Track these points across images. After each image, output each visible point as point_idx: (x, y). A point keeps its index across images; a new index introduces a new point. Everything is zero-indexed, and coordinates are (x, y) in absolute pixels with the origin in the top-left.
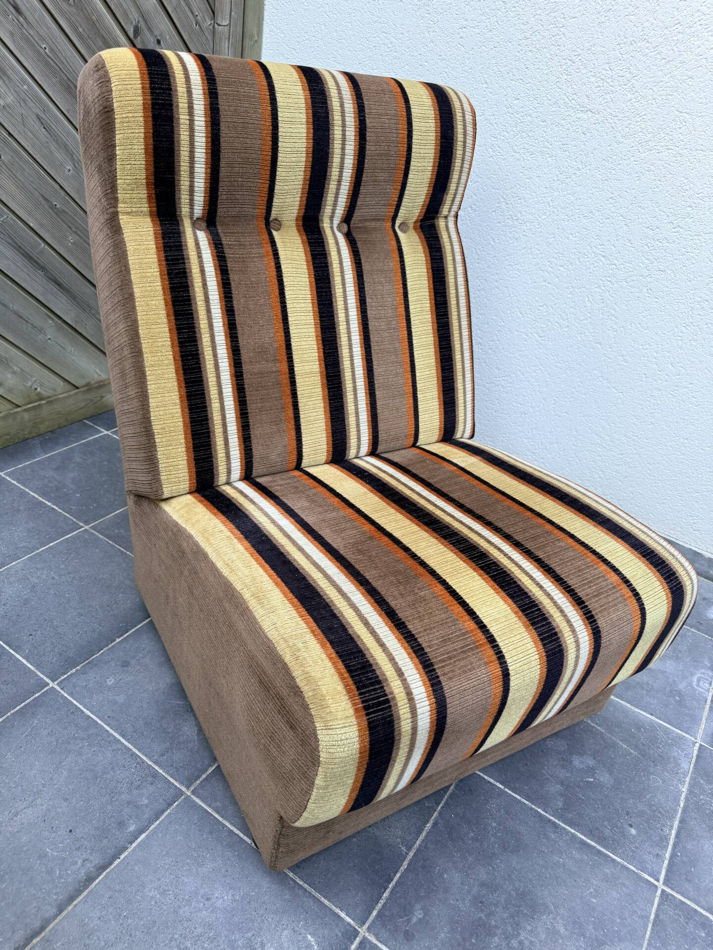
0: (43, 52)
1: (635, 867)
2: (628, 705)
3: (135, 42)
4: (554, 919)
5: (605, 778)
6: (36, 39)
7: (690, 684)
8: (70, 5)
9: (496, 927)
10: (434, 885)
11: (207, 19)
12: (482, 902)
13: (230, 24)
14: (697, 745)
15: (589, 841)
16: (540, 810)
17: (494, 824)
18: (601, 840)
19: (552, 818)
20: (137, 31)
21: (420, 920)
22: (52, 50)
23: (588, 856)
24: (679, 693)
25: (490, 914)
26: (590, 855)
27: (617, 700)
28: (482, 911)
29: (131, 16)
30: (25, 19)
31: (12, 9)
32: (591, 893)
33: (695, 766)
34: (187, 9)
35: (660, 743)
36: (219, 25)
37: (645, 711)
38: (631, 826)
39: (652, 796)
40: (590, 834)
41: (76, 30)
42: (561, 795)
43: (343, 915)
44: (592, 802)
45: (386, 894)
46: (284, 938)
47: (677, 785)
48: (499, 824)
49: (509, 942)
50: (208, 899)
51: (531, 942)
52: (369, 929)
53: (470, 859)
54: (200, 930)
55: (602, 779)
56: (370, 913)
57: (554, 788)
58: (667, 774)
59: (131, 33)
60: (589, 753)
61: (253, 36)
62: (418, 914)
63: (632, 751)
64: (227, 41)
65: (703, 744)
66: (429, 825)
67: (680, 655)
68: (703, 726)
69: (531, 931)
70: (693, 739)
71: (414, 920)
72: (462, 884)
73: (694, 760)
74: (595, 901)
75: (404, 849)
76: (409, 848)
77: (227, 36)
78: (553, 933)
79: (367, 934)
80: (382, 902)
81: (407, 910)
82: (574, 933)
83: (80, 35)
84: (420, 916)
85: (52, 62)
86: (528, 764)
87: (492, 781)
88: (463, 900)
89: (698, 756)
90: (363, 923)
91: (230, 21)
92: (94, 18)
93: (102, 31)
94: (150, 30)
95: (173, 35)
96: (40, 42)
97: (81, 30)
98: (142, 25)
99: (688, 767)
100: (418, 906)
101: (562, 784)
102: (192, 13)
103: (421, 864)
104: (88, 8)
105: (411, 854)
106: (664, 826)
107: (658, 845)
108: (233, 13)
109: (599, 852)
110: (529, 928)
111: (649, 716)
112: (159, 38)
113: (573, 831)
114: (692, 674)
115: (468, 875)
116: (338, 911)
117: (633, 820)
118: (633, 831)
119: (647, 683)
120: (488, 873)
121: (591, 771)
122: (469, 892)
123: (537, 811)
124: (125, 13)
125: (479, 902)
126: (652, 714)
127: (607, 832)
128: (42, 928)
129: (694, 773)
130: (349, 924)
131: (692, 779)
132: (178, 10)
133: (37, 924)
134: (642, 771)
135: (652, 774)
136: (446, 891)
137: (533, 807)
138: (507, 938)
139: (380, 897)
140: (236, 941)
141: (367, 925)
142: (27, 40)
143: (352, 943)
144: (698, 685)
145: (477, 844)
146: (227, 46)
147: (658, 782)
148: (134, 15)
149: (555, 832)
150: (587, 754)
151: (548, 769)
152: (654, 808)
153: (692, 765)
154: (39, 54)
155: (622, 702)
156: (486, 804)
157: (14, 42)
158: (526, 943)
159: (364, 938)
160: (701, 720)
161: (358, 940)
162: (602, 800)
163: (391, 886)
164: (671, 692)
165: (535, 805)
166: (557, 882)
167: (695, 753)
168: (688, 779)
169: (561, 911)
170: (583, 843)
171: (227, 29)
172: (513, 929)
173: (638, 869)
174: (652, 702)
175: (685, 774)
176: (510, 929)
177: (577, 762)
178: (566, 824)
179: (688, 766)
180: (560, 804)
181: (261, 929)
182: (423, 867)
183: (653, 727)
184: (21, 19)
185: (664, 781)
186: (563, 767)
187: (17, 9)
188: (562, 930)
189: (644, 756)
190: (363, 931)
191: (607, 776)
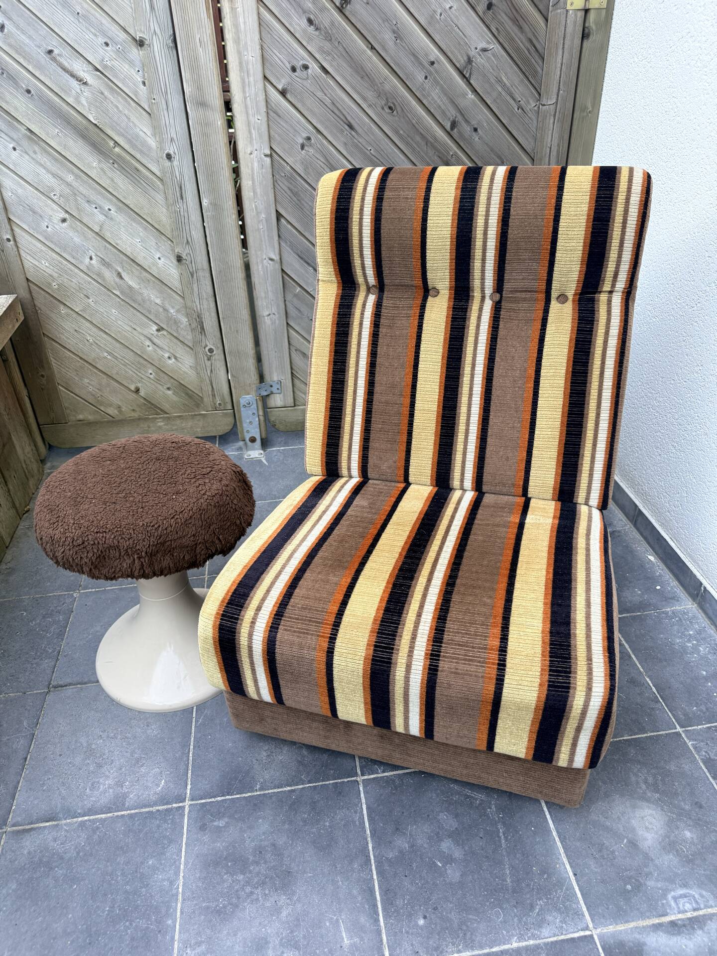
0: (368, 153)
1: (387, 940)
2: (562, 851)
3: (452, 133)
4: (288, 905)
5: (453, 874)
6: (364, 144)
7: (666, 892)
8: (394, 116)
9: (250, 872)
10: (248, 819)
11: (531, 101)
12: (260, 852)
13: (557, 103)
14: (587, 933)
15: (377, 893)
16: (370, 846)
17: (327, 824)
18: (388, 902)
19: (372, 857)
20: (454, 125)
21: (219, 826)
22: (376, 150)
23: (362, 899)
24: (638, 887)
25: (257, 863)
26: (364, 900)
27: (557, 839)
28: (255, 856)
29: (448, 113)
30: (356, 132)
31: (346, 127)
32: (332, 918)
33: (556, 941)
34: (508, 98)
35: (547, 899)
36: (544, 105)
37: (571, 867)
38: (425, 917)
39: (476, 920)
40: (385, 892)
41: (397, 132)
42: (401, 852)
43: (189, 787)
44: (418, 876)
45: (220, 799)
46: (153, 772)
47: (513, 935)
48: (330, 827)
49: (246, 886)
50: (148, 726)
51: (257, 899)
52: (191, 805)
53: (287, 826)
54: (130, 735)
55: (449, 872)
56: (201, 799)
57: (402, 843)
58: (516, 920)
59: (448, 128)
60: (467, 848)
61: (586, 108)
62: (221, 823)
63: (509, 880)
64: (552, 117)
65: (596, 937)
66: (289, 788)
67: (698, 862)
68: (621, 927)
69: (266, 895)
70: (591, 926)
71: (216, 824)
72: (264, 833)
73: (562, 937)
74: (328, 924)
75: (258, 786)
76: (260, 790)
77: (553, 113)
78: (277, 910)
79: (187, 807)
80: (213, 800)
81: (219, 815)
82: (289, 924)
83: (401, 137)
84: (221, 825)
85: (375, 159)
86: (405, 814)
87: (363, 800)
88: (253, 841)
89: (573, 939)
90: (192, 800)
91: (557, 100)
92: (414, 122)
93: (420, 130)
94: (467, 121)
95: (492, 122)
96: (367, 146)
97: (401, 132)
98: (459, 118)
99: (546, 935)
100: (226, 820)
101: (412, 846)
102: (514, 100)
103: (256, 804)
104: (409, 115)
105: (258, 793)
106: (453, 945)
107: (427, 948)
108: (561, 92)
109: (375, 906)
110: (267, 892)
111: (571, 874)
112: (476, 126)
113: (375, 877)
114: (685, 886)
115: (272, 833)
116: (189, 783)
117: (433, 916)
118: (421, 922)
119: (613, 852)
120: (285, 843)
121: (449, 860)
122: (261, 841)
123: (367, 843)
124: (443, 112)
125: (260, 851)
126: (575, 875)
127: (399, 902)
128: (85, 683)
129: (546, 944)
130: (186, 794)
131: (537, 947)
132: (498, 101)
133: (86, 680)
134: (495, 899)
135: (501, 908)
136: (251, 827)
137: (369, 839)
138: (248, 883)
139: (215, 797)
140: (136, 753)
141: (193, 803)
142: (356, 146)
143: (176, 803)
144: (675, 899)
145: (301, 823)
146: (552, 121)
147: (498, 918)
148: (452, 113)
149: (361, 866)
150: (463, 848)
151: (415, 829)
152: (464, 928)
153: (555, 939)
154: (365, 154)
155: (559, 844)
156: (339, 809)
157: (347, 150)
158: (255, 896)
159: (184, 807)
160: (627, 922)
161: (181, 804)
162: (427, 882)
163: (227, 797)
164: (630, 878)
165: (372, 840)
166: (319, 890)
167: (576, 935)
168: (531, 942)
169: (299, 906)
170: (372, 891)
171: (552, 107)
172: (257, 883)
173: (388, 943)
174: (593, 867)
175: (534, 937)
176: (256, 880)
177: (446, 845)
178: (376, 868)
179: (548, 935)
180: (391, 855)
181: (151, 758)
182: (255, 805)
183: (562, 882)
184: (353, 133)
185: (505, 922)
186: (430, 838)
187: (351, 127)
188: (284, 914)
189: (514, 891)
190: (187, 803)
191: (458, 874)
